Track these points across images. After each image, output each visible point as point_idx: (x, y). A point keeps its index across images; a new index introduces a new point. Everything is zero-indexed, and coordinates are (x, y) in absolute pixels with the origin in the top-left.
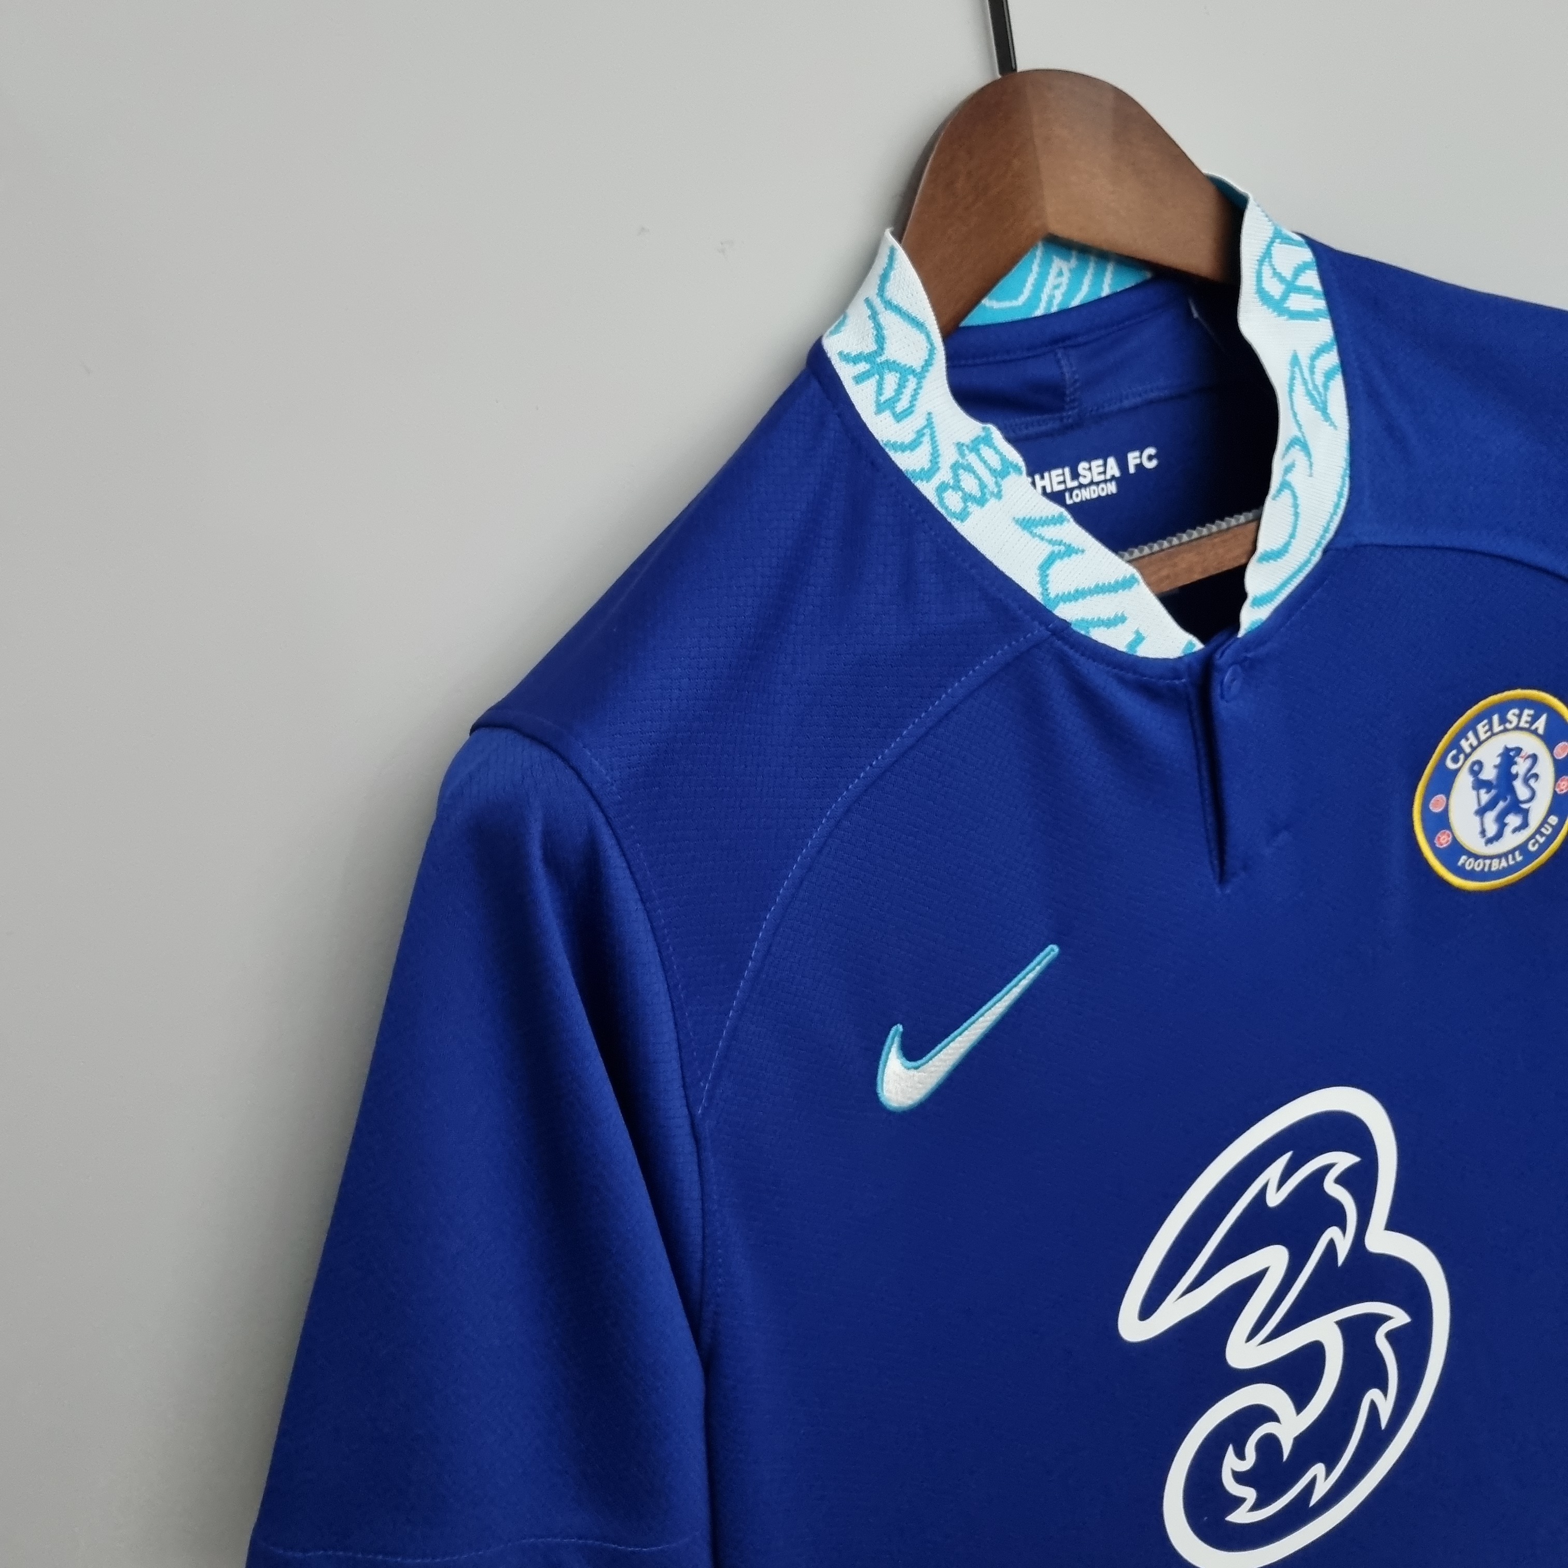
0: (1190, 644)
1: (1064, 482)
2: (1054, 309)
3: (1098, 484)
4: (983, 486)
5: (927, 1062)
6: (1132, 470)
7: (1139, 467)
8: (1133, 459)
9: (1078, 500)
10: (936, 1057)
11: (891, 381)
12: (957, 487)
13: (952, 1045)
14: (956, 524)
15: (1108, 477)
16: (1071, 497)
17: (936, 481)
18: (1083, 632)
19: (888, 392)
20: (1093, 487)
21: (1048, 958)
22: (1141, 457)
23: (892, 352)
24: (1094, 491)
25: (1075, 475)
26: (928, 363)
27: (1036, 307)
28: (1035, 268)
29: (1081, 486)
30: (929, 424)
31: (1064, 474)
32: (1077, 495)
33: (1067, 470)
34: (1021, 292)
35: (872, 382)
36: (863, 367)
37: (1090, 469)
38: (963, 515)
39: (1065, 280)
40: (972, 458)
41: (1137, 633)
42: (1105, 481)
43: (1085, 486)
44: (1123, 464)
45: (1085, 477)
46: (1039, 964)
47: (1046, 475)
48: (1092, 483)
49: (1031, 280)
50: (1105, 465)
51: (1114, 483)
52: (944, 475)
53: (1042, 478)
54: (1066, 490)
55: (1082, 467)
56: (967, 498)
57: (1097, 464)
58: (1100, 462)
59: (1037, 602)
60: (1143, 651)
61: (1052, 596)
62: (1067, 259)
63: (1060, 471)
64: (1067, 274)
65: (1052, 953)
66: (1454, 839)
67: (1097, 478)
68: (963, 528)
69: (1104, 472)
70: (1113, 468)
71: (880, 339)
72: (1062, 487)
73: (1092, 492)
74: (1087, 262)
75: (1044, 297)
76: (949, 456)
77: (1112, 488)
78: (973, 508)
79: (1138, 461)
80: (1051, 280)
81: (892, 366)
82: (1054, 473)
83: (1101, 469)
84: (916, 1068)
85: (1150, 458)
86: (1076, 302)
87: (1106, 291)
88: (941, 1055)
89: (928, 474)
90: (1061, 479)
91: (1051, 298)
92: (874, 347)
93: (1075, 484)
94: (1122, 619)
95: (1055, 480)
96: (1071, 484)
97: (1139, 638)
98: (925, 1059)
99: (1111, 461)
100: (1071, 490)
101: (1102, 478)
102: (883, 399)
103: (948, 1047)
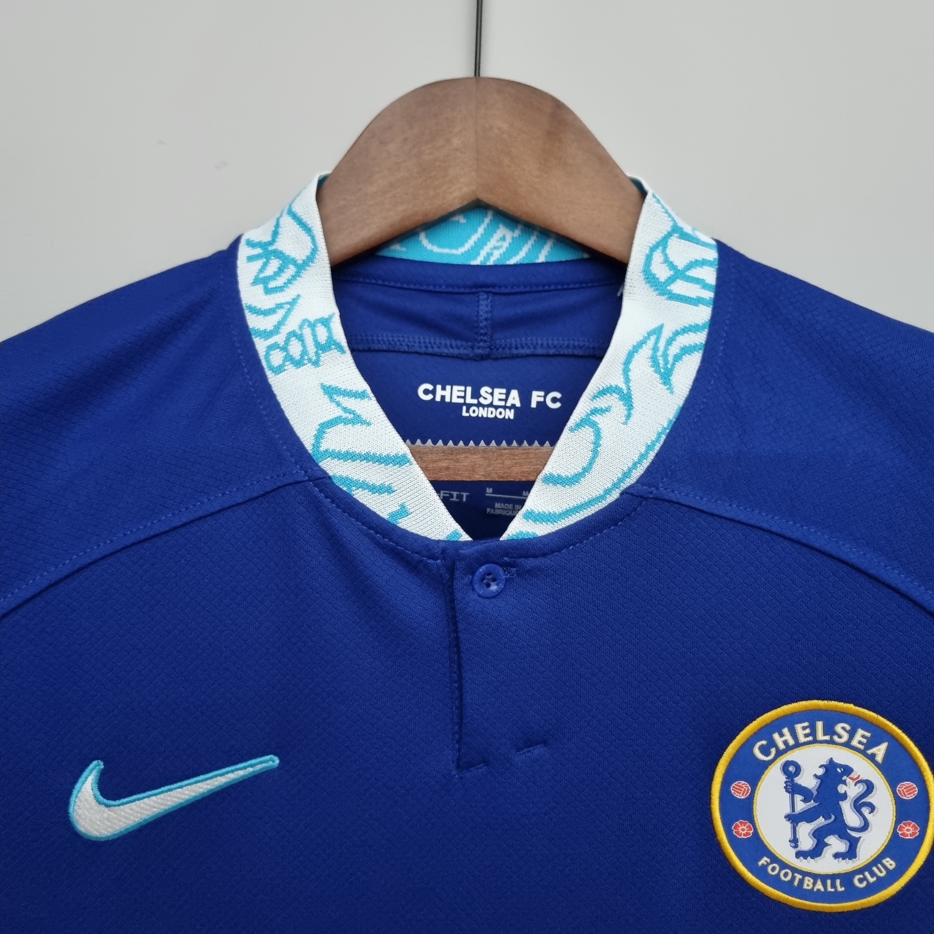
0: (455, 533)
1: (464, 397)
2: (491, 262)
3: (496, 407)
4: (304, 352)
5: (119, 805)
6: (534, 405)
7: (542, 405)
8: (536, 397)
9: (474, 415)
10: (128, 805)
11: (274, 264)
12: (284, 349)
13: (146, 800)
14: (269, 374)
15: (509, 404)
16: (468, 411)
17: (271, 341)
18: (345, 489)
19: (270, 271)
20: (491, 409)
21: (264, 765)
22: (545, 397)
23: (282, 244)
24: (492, 413)
25: (476, 394)
26: (310, 259)
27: (475, 258)
28: (481, 230)
29: (479, 405)
30: (293, 303)
31: (465, 391)
32: (474, 411)
33: (469, 389)
34: (462, 245)
35: (259, 263)
36: (258, 251)
37: (492, 394)
38: (279, 370)
39: (506, 245)
40: (307, 332)
41: (403, 506)
42: (505, 407)
43: (483, 406)
44: (525, 398)
45: (485, 398)
46: (252, 766)
47: (448, 388)
48: (491, 405)
49: (474, 238)
50: (508, 394)
51: (513, 411)
52: (280, 339)
53: (444, 389)
54: (465, 404)
55: (485, 390)
56: (289, 358)
57: (499, 392)
58: (504, 391)
59: (306, 451)
60: (405, 524)
61: (322, 449)
62: (512, 229)
63: (463, 388)
64: (509, 239)
65: (271, 763)
66: (756, 833)
67: (496, 403)
68: (273, 380)
69: (506, 400)
70: (515, 398)
71: (275, 234)
72: (461, 401)
73: (490, 412)
74: (530, 234)
75: (483, 253)
76: (292, 324)
77: (510, 414)
78: (289, 367)
79: (542, 399)
80: (493, 242)
81: (278, 254)
82: (456, 388)
83: (504, 397)
84: (107, 806)
85: (554, 400)
86: (513, 261)
87: (542, 258)
88: (132, 805)
89: (267, 334)
90: (462, 394)
91: (489, 255)
92: (269, 239)
93: (475, 401)
94: (389, 490)
95: (456, 394)
96: (469, 400)
97: (403, 511)
98: (117, 802)
99: (514, 393)
100: (469, 406)
101: (503, 403)
102: (261, 276)
103: (142, 801)
